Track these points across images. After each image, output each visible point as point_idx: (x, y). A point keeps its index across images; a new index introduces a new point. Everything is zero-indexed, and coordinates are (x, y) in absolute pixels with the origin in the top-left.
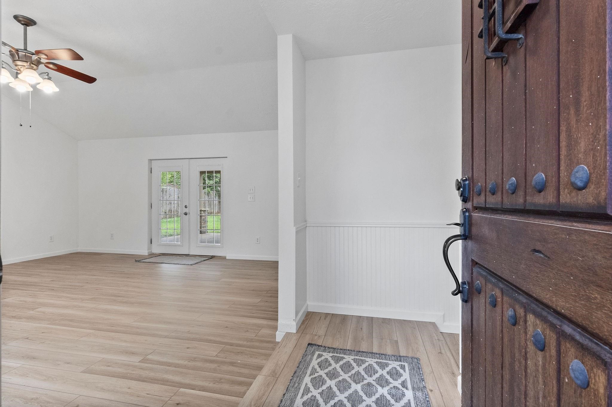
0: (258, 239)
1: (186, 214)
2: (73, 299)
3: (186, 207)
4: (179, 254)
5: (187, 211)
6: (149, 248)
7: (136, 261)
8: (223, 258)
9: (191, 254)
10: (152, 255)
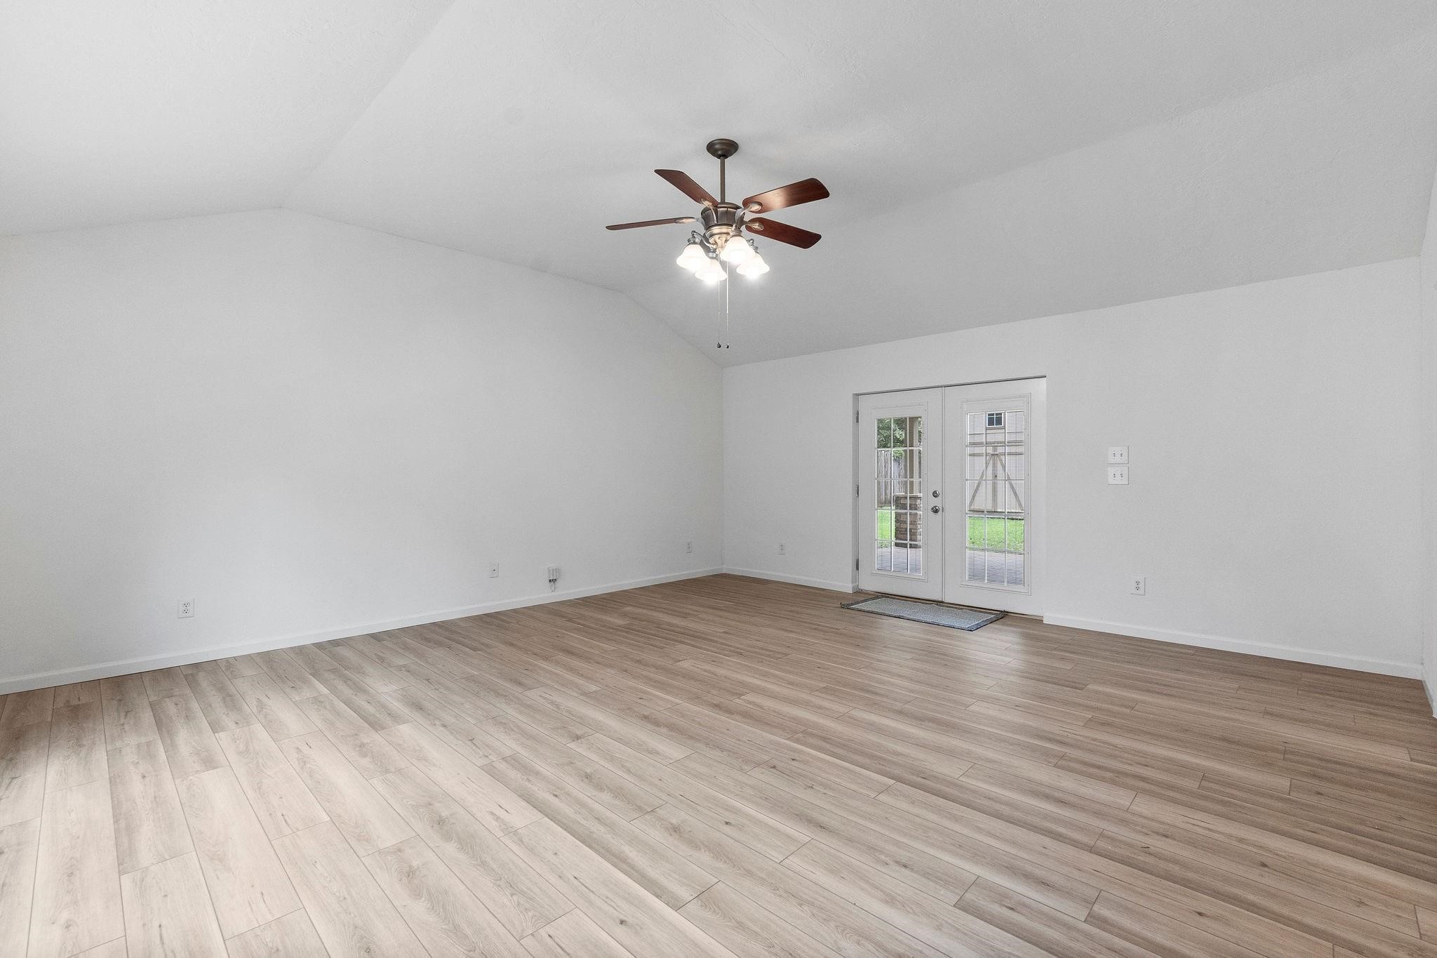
0: (1138, 583)
1: (935, 511)
2: (792, 683)
3: (935, 495)
4: (919, 599)
5: (939, 506)
6: (855, 579)
7: (843, 606)
8: (1037, 621)
9: (947, 600)
10: (861, 595)
